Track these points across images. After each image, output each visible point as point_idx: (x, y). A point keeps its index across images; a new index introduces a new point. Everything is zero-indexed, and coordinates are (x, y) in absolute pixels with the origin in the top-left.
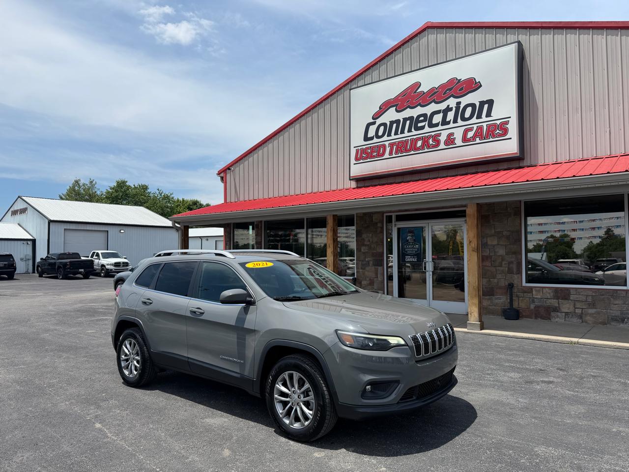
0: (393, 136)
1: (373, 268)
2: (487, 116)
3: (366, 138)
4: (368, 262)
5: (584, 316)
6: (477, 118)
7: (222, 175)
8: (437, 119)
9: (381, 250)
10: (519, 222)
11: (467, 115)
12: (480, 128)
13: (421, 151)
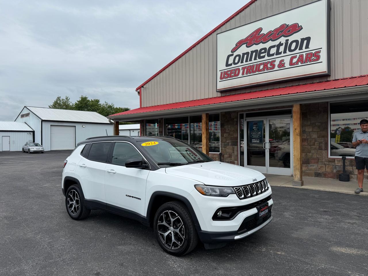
0: (245, 63)
1: (231, 147)
2: (306, 48)
3: (227, 65)
4: (228, 143)
6: (299, 50)
7: (139, 91)
8: (273, 51)
9: (236, 136)
10: (327, 116)
11: (293, 47)
12: (302, 56)
13: (262, 72)
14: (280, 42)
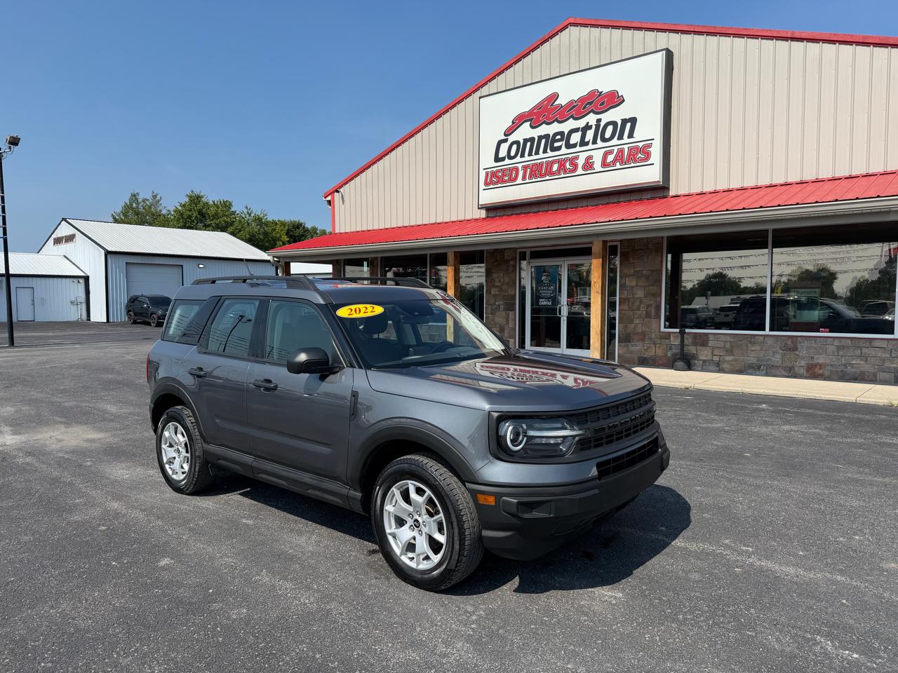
0: (527, 158)
1: (504, 313)
2: (629, 137)
3: (497, 159)
4: (499, 305)
5: (721, 363)
6: (618, 139)
7: (329, 198)
8: (575, 138)
9: (512, 293)
10: (660, 259)
11: (608, 134)
12: (621, 151)
13: (557, 177)
14: (588, 123)
